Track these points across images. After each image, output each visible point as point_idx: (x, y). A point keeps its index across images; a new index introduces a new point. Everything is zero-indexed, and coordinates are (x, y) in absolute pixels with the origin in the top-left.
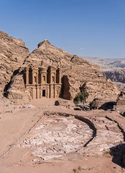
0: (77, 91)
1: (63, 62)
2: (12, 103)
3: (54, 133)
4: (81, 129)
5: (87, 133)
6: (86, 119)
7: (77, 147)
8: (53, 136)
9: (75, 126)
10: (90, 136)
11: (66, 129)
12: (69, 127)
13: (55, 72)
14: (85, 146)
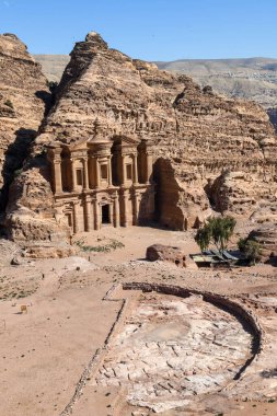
0: (199, 204)
1: (153, 114)
2: (25, 252)
3: (163, 346)
4: (223, 332)
5: (238, 344)
6: (234, 304)
7: (220, 379)
8: (161, 353)
9: (209, 324)
10: (246, 349)
11: (189, 334)
12: (194, 329)
13: (134, 151)
14: (237, 377)
